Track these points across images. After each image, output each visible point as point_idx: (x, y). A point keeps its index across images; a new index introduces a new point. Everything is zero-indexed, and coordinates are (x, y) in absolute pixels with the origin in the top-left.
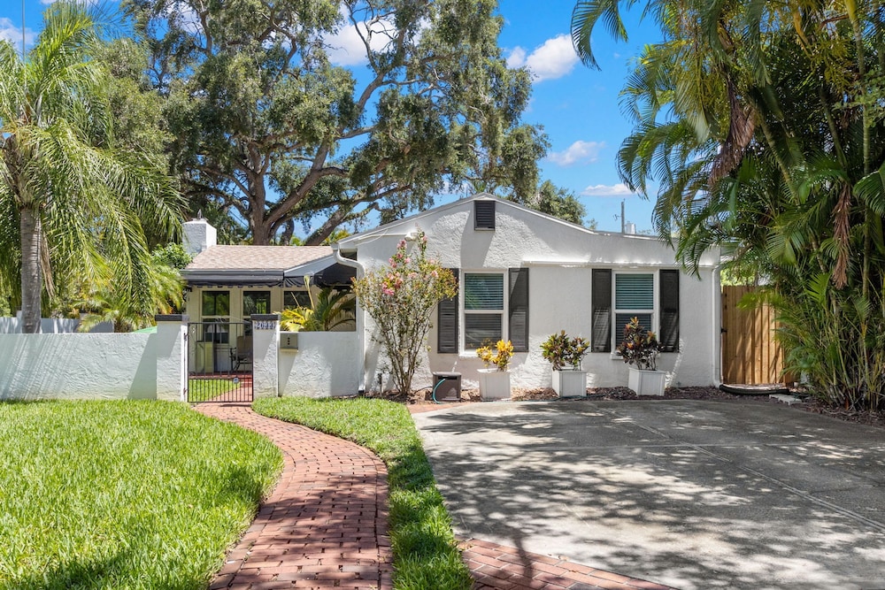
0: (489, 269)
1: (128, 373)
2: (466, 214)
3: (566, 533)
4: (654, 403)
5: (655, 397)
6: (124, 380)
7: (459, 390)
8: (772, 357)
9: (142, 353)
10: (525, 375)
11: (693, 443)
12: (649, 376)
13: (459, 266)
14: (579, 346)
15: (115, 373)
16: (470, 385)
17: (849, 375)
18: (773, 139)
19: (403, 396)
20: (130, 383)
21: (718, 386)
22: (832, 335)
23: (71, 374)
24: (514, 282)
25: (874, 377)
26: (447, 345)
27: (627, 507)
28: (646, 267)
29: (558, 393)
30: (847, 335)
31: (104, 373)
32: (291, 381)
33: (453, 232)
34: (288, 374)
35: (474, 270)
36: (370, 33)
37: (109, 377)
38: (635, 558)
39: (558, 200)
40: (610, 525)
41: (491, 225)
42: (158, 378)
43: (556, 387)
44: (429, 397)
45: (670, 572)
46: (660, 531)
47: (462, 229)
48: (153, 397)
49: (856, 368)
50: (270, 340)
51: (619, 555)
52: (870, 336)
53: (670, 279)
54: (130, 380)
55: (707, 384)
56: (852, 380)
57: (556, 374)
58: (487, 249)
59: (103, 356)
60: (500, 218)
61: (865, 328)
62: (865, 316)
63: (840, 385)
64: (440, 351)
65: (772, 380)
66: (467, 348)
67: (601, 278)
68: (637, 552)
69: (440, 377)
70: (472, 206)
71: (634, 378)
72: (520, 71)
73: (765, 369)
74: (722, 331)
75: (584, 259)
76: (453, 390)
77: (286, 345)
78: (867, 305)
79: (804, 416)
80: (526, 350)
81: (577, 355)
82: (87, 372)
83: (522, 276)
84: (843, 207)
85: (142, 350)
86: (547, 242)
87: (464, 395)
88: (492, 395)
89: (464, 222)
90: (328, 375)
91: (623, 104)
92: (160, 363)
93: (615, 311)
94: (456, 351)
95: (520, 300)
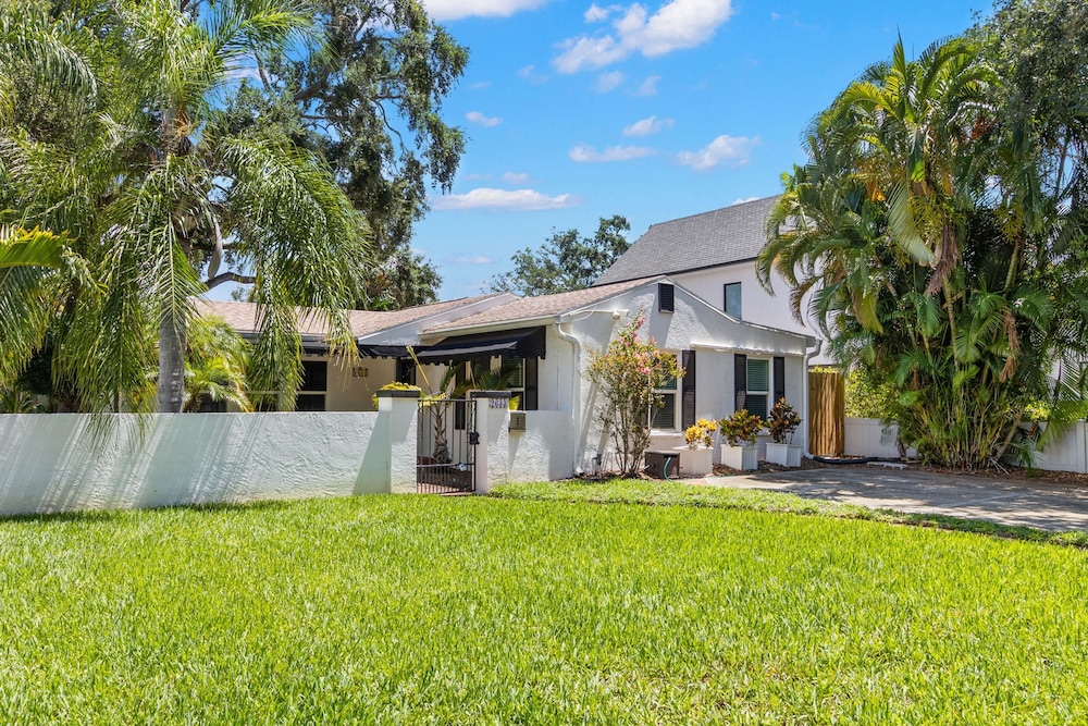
0: (669, 350)
1: (354, 462)
2: (653, 295)
6: (349, 471)
7: (678, 468)
9: (369, 437)
12: (792, 449)
15: (339, 463)
20: (355, 474)
21: (811, 457)
23: (287, 466)
24: (686, 362)
28: (765, 353)
29: (740, 468)
31: (327, 463)
37: (332, 468)
41: (671, 309)
42: (393, 467)
47: (650, 310)
48: (386, 491)
50: (502, 420)
53: (779, 364)
54: (355, 470)
57: (736, 451)
58: (667, 331)
59: (326, 441)
60: (677, 301)
66: (653, 427)
67: (740, 361)
69: (667, 457)
70: (657, 289)
73: (827, 443)
77: (515, 425)
82: (307, 462)
83: (691, 357)
85: (370, 432)
90: (547, 458)
92: (395, 449)
93: (747, 392)
95: (690, 381)
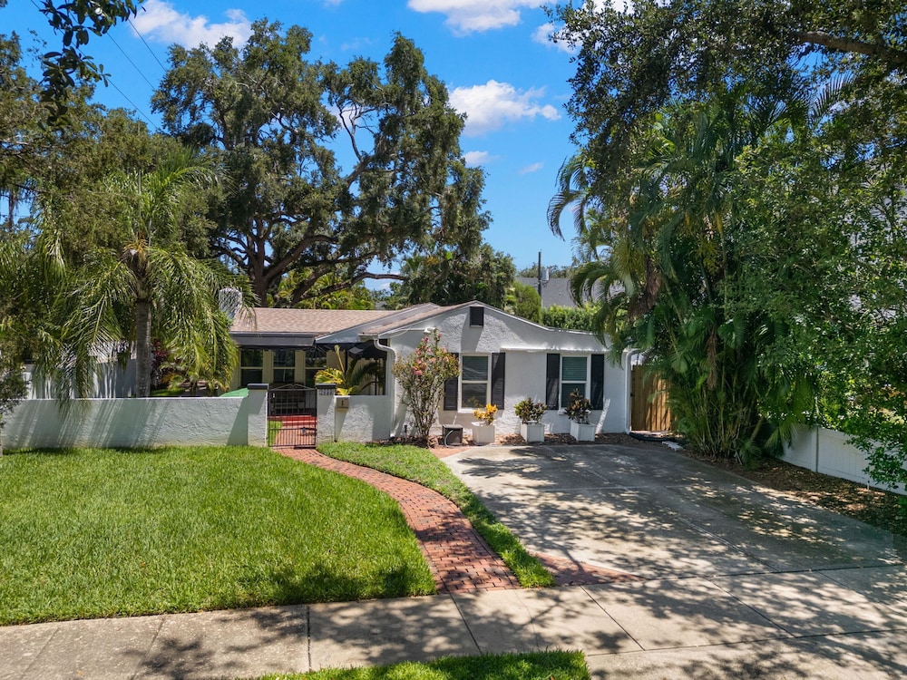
0: (479, 353)
1: (227, 426)
2: (465, 316)
3: (586, 548)
4: (589, 448)
5: (588, 442)
6: (224, 431)
7: (461, 438)
8: (664, 413)
9: (237, 412)
10: (502, 425)
11: (624, 485)
12: (585, 427)
13: (459, 351)
14: (540, 408)
15: (218, 427)
16: (468, 433)
17: (713, 437)
18: (671, 291)
19: (423, 442)
20: (228, 433)
21: (628, 433)
22: (703, 410)
23: (184, 428)
24: (496, 361)
25: (727, 439)
26: (450, 405)
27: (613, 532)
28: (582, 352)
29: (525, 438)
30: (711, 412)
31: (208, 426)
32: (343, 431)
33: (456, 328)
34: (341, 426)
35: (469, 353)
36: (354, 126)
37: (212, 430)
38: (626, 561)
39: (495, 261)
40: (610, 542)
41: (481, 324)
42: (249, 430)
43: (525, 435)
44: (441, 442)
45: (643, 567)
46: (633, 546)
47: (461, 326)
48: (245, 444)
49: (717, 433)
50: (330, 402)
51: (619, 559)
52: (725, 413)
53: (598, 360)
54: (228, 431)
55: (621, 431)
56: (714, 441)
57: (524, 427)
58: (478, 340)
60: (487, 318)
61: (722, 409)
62: (722, 401)
63: (707, 442)
64: (445, 409)
65: (663, 428)
66: (463, 406)
67: (553, 359)
68: (626, 558)
69: (450, 429)
70: (469, 310)
71: (575, 429)
72: (476, 169)
73: (659, 421)
74: (632, 395)
75: (543, 347)
76: (458, 438)
77: (340, 405)
78: (724, 395)
79: (686, 461)
80: (503, 408)
81: (540, 414)
82: (196, 426)
83: (501, 357)
84: (712, 341)
85: (237, 410)
86: (518, 334)
87: (464, 441)
88: (483, 441)
89: (463, 321)
90: (370, 425)
91: (575, 250)
92: (250, 418)
93: (561, 382)
94: (456, 409)
95: (499, 373)
